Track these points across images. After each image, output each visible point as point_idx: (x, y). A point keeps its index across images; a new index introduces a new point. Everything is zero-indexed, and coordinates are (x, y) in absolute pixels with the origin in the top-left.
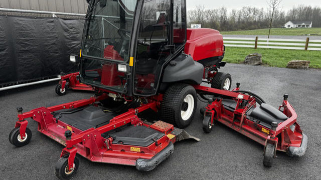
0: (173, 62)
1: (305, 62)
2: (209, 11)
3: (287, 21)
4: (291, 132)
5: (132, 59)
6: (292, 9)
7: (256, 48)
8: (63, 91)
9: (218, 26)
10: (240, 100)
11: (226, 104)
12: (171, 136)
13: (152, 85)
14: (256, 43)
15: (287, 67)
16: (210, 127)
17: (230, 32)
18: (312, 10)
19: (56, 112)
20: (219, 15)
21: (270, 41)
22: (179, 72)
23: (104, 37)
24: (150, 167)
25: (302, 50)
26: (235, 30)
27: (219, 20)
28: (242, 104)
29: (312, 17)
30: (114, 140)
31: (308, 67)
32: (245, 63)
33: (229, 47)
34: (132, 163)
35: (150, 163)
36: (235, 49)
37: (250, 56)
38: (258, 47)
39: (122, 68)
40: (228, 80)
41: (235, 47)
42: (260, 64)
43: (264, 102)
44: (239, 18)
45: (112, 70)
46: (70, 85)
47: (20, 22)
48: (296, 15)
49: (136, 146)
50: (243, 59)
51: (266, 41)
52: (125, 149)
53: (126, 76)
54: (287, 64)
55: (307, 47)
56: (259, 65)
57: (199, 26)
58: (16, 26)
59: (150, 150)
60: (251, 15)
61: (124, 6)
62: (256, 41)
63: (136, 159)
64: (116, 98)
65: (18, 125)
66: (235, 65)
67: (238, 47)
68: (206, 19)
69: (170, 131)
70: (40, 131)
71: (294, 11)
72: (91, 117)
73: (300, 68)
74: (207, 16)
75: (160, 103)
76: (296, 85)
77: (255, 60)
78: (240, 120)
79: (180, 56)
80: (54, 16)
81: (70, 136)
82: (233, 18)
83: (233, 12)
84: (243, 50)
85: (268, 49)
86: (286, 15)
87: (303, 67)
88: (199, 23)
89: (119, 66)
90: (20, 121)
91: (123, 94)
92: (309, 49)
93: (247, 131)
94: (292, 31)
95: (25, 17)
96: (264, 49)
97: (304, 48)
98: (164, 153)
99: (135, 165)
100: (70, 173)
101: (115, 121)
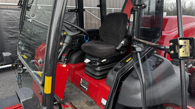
57: (165, 14)
74: (171, 7)
82: (190, 8)
83: (191, 3)
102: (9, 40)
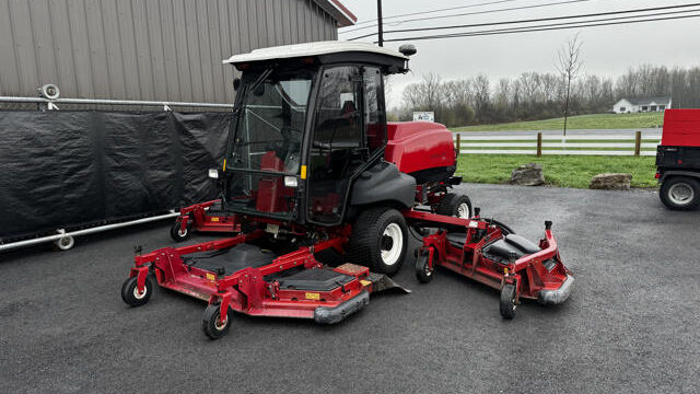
0: (367, 174)
1: (623, 177)
2: (451, 84)
3: (619, 99)
4: (545, 271)
5: (304, 168)
6: (627, 74)
7: (539, 154)
8: (183, 234)
9: (471, 113)
10: (472, 229)
11: (455, 239)
12: (365, 283)
13: (335, 211)
14: (539, 144)
15: (591, 187)
16: (429, 274)
17: (497, 126)
18: (668, 76)
19: (185, 256)
20: (473, 91)
21: (567, 141)
22: (376, 189)
23: (248, 140)
24: (333, 317)
25: (628, 156)
26: (509, 122)
27: (474, 103)
28: (476, 236)
29: (670, 89)
30: (281, 284)
31: (629, 185)
32: (512, 182)
33: (486, 155)
34: (309, 315)
35: (334, 312)
36: (496, 158)
37: (520, 169)
38: (543, 152)
39: (290, 182)
40: (464, 206)
41: (498, 155)
42: (541, 184)
43: (512, 233)
44: (516, 97)
45: (274, 188)
46: (194, 225)
47: (114, 121)
48: (637, 87)
49: (313, 292)
50: (509, 176)
51: (560, 141)
52: (298, 296)
53: (296, 193)
54: (589, 182)
55: (638, 150)
56: (539, 185)
57: (431, 116)
58: (108, 127)
59: (333, 297)
60: (542, 88)
61: (289, 99)
62: (539, 141)
63: (314, 309)
64: (279, 235)
65: (134, 273)
66: (492, 186)
67: (503, 155)
68: (445, 100)
69: (364, 276)
70: (163, 285)
71: (631, 79)
72: (243, 259)
73: (613, 188)
74: (448, 95)
75: (348, 239)
76: (595, 215)
77: (529, 176)
78: (472, 260)
79: (378, 167)
80: (166, 108)
81: (223, 273)
82: (502, 97)
83: (502, 84)
84: (513, 160)
85: (563, 156)
86: (614, 87)
87: (619, 185)
88: (429, 109)
89: (286, 179)
90: (137, 266)
91: (293, 222)
92: (642, 153)
93: (484, 275)
94: (630, 119)
95: (123, 112)
96: (557, 156)
97: (633, 153)
98: (354, 302)
99: (312, 317)
100: (223, 327)
101: (280, 262)
102: (113, 173)
